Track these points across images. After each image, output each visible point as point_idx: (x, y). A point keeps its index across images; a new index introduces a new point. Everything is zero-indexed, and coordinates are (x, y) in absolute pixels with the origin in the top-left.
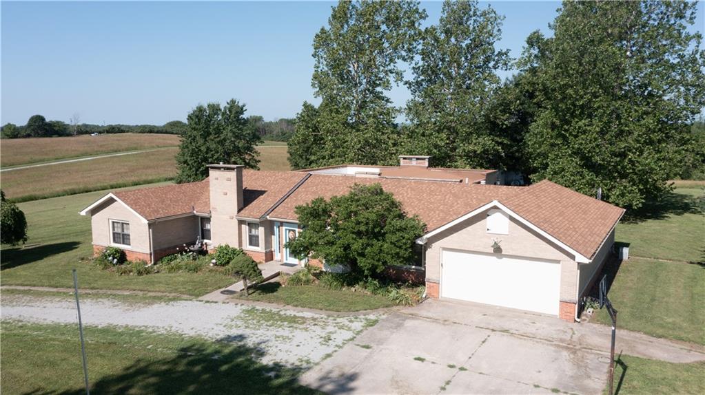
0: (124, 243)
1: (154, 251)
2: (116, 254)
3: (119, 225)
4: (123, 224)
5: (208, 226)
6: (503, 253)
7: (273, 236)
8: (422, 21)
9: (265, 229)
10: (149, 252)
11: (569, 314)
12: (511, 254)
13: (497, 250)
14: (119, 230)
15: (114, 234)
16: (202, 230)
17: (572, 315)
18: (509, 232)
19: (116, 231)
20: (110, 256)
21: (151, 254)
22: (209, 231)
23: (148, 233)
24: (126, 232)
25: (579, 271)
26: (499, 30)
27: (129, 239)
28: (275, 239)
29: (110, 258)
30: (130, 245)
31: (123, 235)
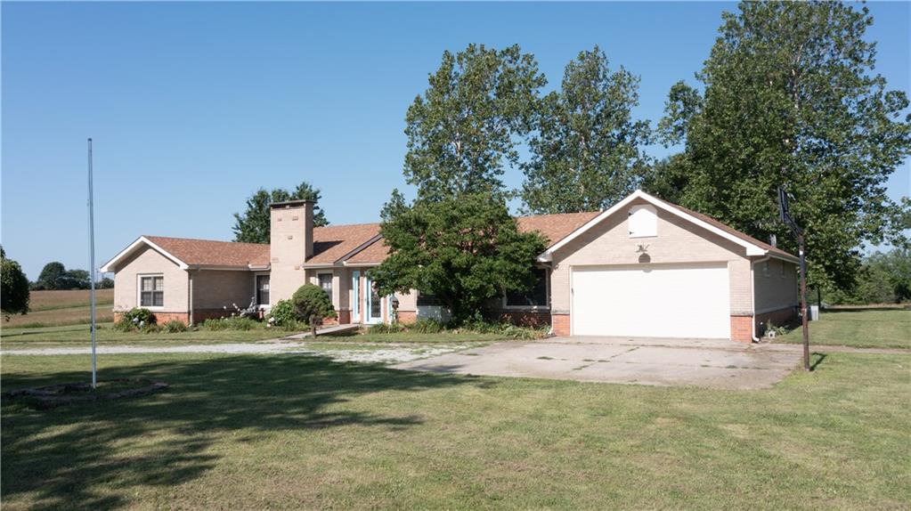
0: (154, 304)
1: (195, 310)
2: (143, 315)
3: (150, 282)
4: (155, 278)
5: (266, 287)
6: (652, 262)
7: (350, 291)
8: (540, 89)
9: (341, 280)
10: (187, 311)
11: (744, 333)
12: (662, 261)
13: (645, 258)
14: (148, 288)
15: (143, 294)
16: (259, 292)
17: (748, 333)
18: (658, 232)
19: (146, 289)
20: (135, 317)
21: (189, 313)
22: (268, 293)
23: (187, 284)
24: (158, 289)
25: (752, 272)
26: (635, 95)
27: (162, 298)
28: (353, 294)
29: (136, 319)
30: (162, 305)
31: (155, 293)
